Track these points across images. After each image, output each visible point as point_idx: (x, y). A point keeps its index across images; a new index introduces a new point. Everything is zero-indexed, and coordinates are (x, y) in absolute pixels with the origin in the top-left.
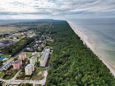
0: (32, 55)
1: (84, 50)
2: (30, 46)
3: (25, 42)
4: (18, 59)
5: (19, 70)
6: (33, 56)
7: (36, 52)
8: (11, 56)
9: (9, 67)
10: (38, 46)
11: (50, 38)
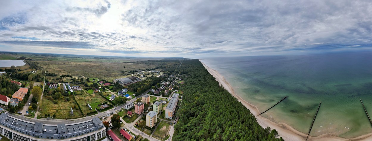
0: (157, 99)
1: (221, 93)
2: (155, 88)
3: (151, 82)
4: (141, 102)
5: (139, 115)
6: (157, 101)
7: (161, 97)
8: (134, 95)
9: (131, 108)
10: (165, 89)
11: (180, 79)
